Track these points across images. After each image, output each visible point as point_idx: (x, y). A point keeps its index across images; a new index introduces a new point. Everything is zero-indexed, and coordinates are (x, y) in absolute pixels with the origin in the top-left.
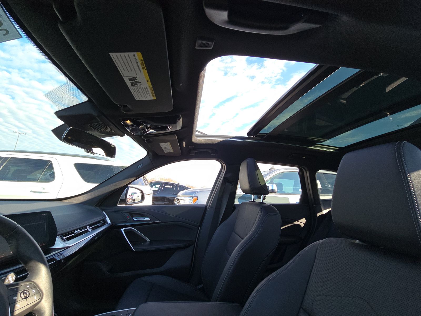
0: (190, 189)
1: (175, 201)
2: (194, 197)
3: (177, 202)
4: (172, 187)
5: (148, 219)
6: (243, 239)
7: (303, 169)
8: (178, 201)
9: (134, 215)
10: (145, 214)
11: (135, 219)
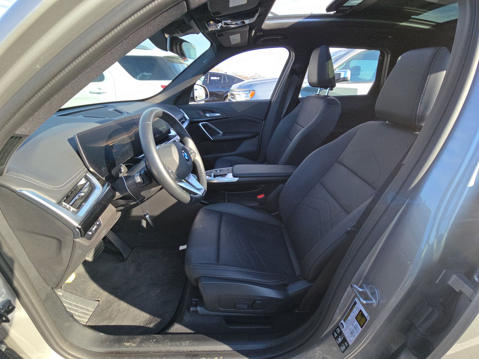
0: (244, 81)
1: (229, 96)
2: (251, 91)
3: (231, 97)
4: (218, 78)
5: (219, 115)
6: (303, 128)
7: (385, 52)
8: (233, 97)
9: (206, 112)
10: (215, 110)
11: (208, 115)
